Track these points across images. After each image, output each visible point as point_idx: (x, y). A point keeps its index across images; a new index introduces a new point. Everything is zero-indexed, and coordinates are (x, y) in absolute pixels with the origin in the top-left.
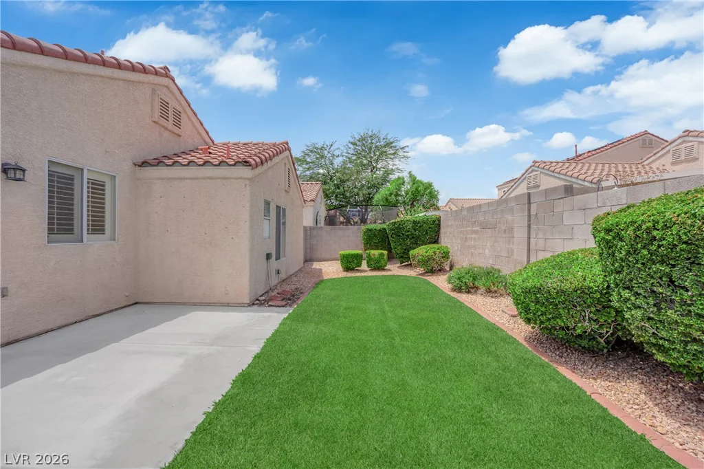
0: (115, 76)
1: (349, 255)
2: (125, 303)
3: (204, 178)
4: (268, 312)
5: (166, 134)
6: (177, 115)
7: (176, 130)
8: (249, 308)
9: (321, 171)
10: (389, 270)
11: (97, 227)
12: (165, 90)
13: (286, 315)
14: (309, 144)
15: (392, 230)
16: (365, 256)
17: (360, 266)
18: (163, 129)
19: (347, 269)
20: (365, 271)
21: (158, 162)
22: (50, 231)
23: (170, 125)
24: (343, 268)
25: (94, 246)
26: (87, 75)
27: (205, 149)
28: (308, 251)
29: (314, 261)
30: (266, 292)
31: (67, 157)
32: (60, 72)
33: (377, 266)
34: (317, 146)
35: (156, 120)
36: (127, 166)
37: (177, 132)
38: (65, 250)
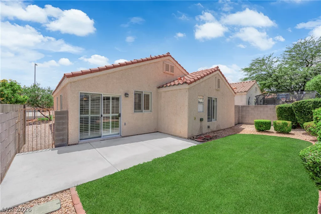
0: (151, 62)
1: (259, 122)
2: (154, 131)
3: (175, 90)
4: (191, 142)
5: (168, 76)
6: (172, 68)
7: (172, 73)
8: (187, 140)
9: (263, 73)
10: (293, 134)
11: (147, 108)
12: (168, 61)
13: (196, 145)
14: (254, 59)
15: (295, 108)
16: (272, 123)
17: (269, 129)
18: (167, 74)
19: (259, 130)
20: (273, 133)
21: (162, 86)
22: (135, 109)
23: (169, 72)
24: (256, 129)
25: (145, 113)
26: (143, 65)
27: (179, 78)
28: (240, 118)
29: (243, 124)
30: (200, 135)
31: (139, 90)
32: (137, 67)
33: (281, 130)
34: (260, 59)
35: (164, 72)
36: (155, 89)
37: (173, 74)
38: (138, 114)
